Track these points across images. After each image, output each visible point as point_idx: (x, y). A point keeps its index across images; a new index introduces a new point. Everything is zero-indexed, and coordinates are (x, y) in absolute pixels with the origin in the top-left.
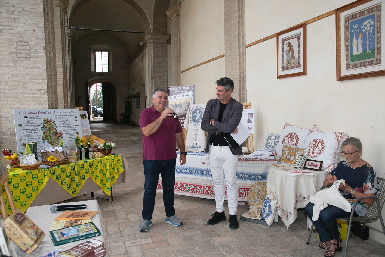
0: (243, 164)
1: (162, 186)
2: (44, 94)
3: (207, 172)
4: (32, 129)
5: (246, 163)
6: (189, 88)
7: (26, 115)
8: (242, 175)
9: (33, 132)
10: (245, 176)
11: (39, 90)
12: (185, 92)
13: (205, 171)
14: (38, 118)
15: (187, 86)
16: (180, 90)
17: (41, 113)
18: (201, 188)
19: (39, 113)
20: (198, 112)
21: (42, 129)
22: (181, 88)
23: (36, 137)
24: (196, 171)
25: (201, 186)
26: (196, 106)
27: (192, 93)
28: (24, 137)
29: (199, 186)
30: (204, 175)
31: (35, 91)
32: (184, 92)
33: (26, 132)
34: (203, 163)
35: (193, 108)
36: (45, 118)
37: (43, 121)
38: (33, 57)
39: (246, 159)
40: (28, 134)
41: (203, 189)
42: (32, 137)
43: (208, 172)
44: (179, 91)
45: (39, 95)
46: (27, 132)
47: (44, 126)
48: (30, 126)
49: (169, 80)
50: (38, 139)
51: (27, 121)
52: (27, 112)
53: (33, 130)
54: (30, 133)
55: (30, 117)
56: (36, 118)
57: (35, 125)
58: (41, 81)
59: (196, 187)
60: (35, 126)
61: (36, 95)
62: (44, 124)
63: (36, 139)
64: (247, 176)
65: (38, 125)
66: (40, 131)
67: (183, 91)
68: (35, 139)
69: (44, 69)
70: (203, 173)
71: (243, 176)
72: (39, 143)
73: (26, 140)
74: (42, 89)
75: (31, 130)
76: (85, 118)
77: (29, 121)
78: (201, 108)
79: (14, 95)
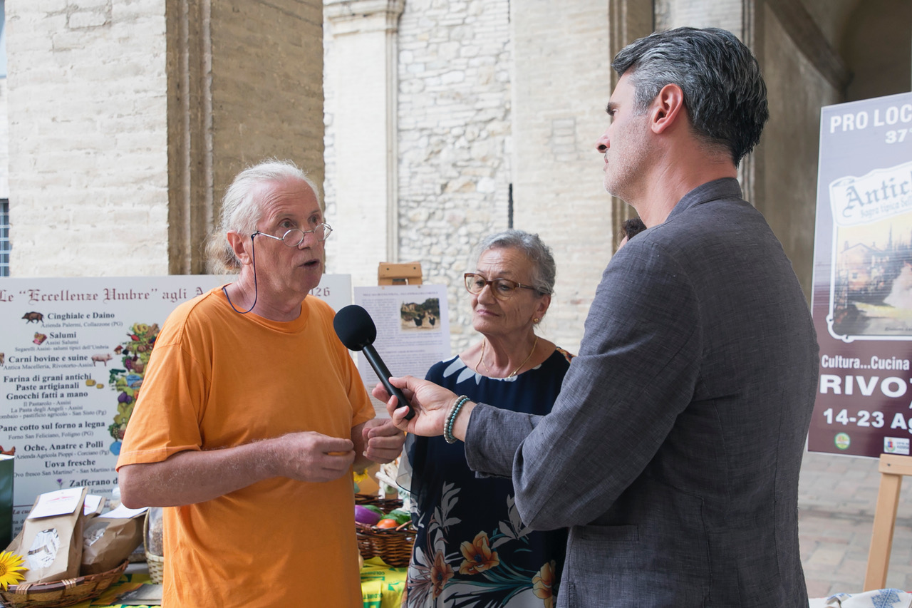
2: (154, 200)
4: (58, 378)
7: (36, 308)
9: (60, 391)
11: (136, 182)
14: (98, 320)
17: (122, 296)
19: (110, 294)
21: (119, 376)
23: (76, 420)
28: (8, 417)
31: (123, 184)
33: (21, 392)
36: (141, 322)
37: (129, 339)
38: (120, 20)
40: (35, 401)
42: (54, 420)
45: (138, 208)
46: (29, 392)
47: (129, 363)
48: (50, 364)
50: (84, 429)
51: (37, 335)
52: (41, 293)
53: (64, 382)
54: (45, 400)
55: (59, 317)
56: (91, 320)
57: (82, 358)
58: (147, 132)
60: (77, 362)
61: (127, 207)
62: (131, 354)
63: (77, 430)
65: (95, 360)
66: (101, 386)
68: (66, 430)
69: (159, 75)
72: (90, 449)
73: (18, 433)
74: (149, 173)
75: (50, 382)
76: (426, 322)
77: (45, 338)
79: (54, 208)
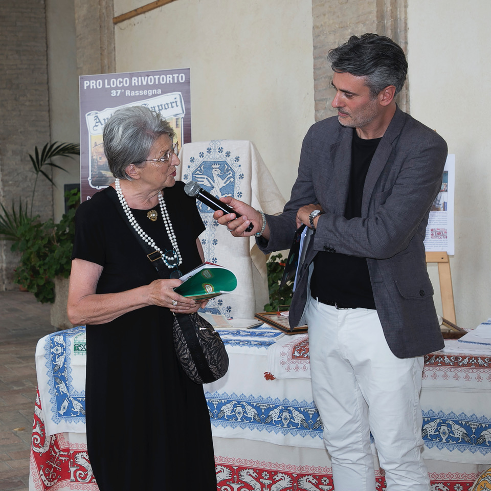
0: (440, 382)
1: (90, 473)
3: (286, 414)
5: (456, 377)
6: (169, 79)
8: (439, 425)
10: (452, 432)
12: (154, 96)
13: (276, 407)
15: (160, 73)
16: (131, 88)
18: (257, 480)
20: (215, 173)
22: (135, 81)
24: (239, 409)
25: (259, 473)
26: (209, 150)
27: (178, 100)
29: (251, 471)
30: (271, 423)
32: (147, 97)
34: (269, 377)
35: (197, 157)
39: (456, 358)
41: (267, 482)
43: (290, 412)
44: (128, 93)
49: (53, 54)
59: (239, 475)
64: (459, 431)
67: (145, 92)
70: (268, 416)
71: (444, 428)
78: (228, 154)
